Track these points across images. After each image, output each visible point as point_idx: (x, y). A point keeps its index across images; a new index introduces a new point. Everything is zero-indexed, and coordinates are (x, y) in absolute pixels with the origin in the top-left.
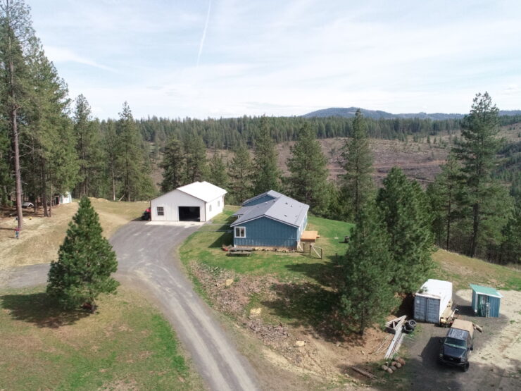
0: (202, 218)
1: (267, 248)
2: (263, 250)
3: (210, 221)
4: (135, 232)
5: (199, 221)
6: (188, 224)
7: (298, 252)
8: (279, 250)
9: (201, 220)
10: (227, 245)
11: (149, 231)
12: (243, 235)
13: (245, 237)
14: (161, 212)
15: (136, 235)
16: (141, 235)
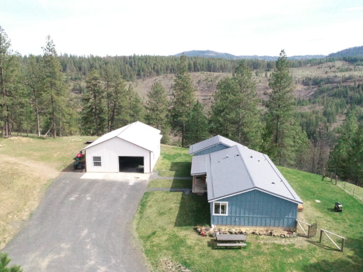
1: (258, 230)
2: (253, 233)
5: (142, 171)
6: (131, 177)
8: (276, 234)
9: (145, 171)
12: (224, 212)
13: (227, 214)
15: (72, 199)
16: (79, 199)
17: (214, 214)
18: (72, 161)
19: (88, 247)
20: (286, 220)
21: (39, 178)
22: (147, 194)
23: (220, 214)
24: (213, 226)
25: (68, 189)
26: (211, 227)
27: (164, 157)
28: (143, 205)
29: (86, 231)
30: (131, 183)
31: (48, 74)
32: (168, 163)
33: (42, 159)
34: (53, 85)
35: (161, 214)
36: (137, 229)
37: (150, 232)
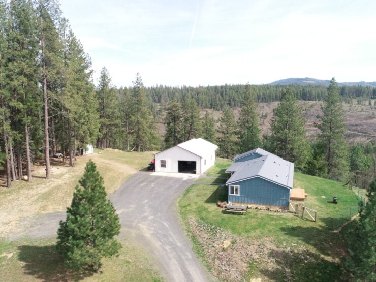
0: (198, 170)
1: (260, 207)
2: (256, 208)
3: (205, 173)
4: (142, 182)
5: (195, 173)
6: (186, 176)
7: (290, 212)
8: (272, 210)
9: (197, 172)
10: (222, 201)
11: (153, 182)
12: (237, 193)
13: (239, 195)
14: (163, 164)
15: (142, 185)
16: (146, 185)
17: (230, 194)
18: (147, 165)
19: (146, 208)
20: (281, 201)
21: (123, 173)
22: (193, 186)
23: (234, 194)
24: (229, 202)
25: (140, 180)
26: (228, 203)
27: (217, 166)
28: (188, 191)
29: (147, 201)
30: (185, 179)
31: (136, 102)
32: (219, 169)
33: (126, 162)
34: (139, 110)
35: (198, 196)
36: (179, 202)
37: (187, 204)
